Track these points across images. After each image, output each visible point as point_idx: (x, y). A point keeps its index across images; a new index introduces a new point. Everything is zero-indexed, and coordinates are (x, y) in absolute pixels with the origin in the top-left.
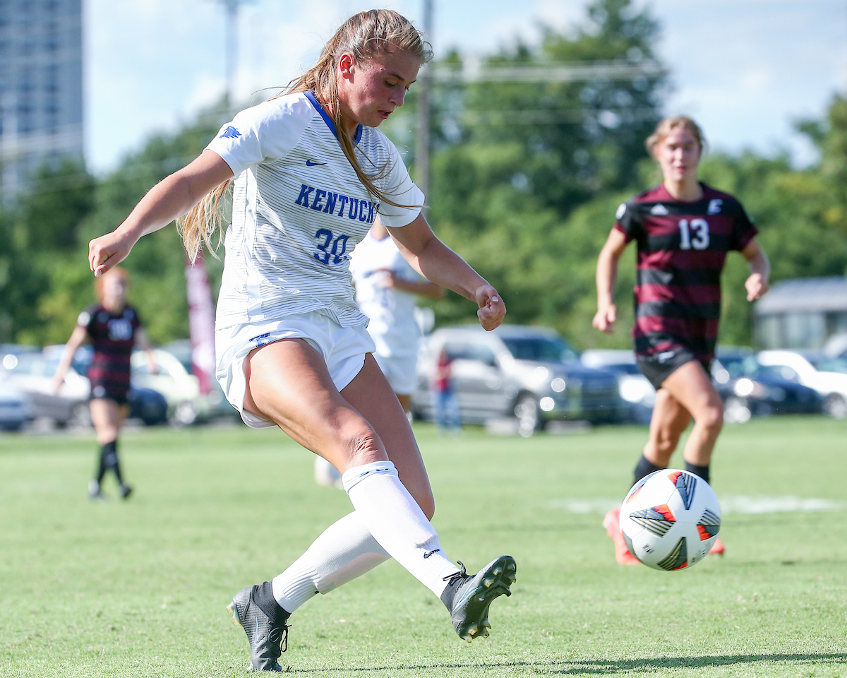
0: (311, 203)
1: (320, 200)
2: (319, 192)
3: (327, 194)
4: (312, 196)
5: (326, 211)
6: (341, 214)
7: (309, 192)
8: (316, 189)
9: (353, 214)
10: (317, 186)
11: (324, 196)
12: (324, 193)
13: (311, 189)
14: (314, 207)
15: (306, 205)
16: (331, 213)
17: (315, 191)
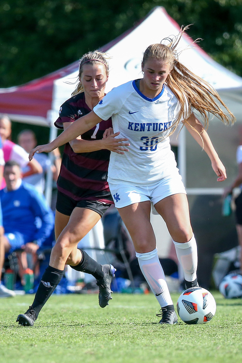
0: (133, 128)
1: (137, 127)
2: (136, 124)
3: (140, 124)
4: (133, 126)
5: (141, 131)
6: (149, 130)
7: (132, 124)
8: (134, 123)
9: (155, 129)
10: (134, 122)
11: (139, 125)
12: (138, 124)
13: (132, 123)
14: (135, 130)
15: (132, 129)
16: (144, 131)
17: (134, 124)
